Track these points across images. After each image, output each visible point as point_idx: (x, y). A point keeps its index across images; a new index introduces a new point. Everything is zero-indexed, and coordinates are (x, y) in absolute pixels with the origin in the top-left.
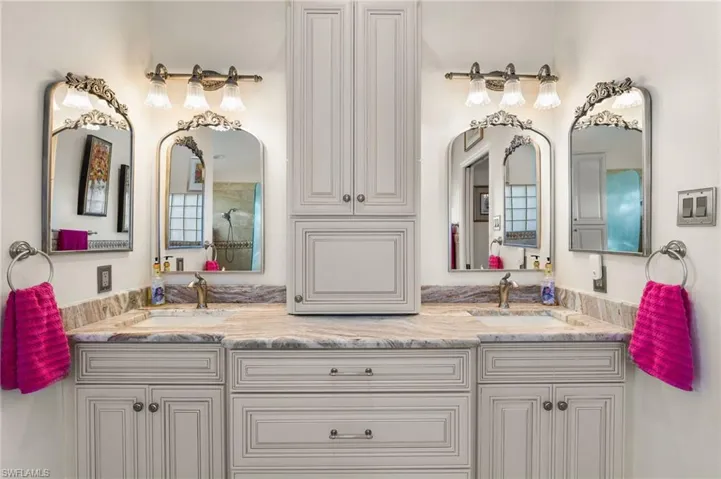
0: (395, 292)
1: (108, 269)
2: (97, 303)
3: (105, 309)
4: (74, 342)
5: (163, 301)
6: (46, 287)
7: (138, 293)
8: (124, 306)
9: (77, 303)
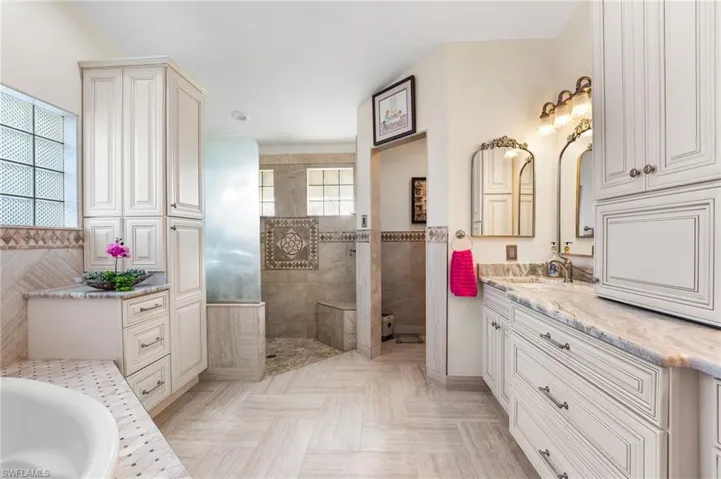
0: (695, 290)
1: (515, 247)
2: (503, 266)
3: (508, 270)
4: (482, 283)
5: (557, 274)
6: (468, 253)
7: (538, 266)
8: (525, 272)
9: (490, 263)
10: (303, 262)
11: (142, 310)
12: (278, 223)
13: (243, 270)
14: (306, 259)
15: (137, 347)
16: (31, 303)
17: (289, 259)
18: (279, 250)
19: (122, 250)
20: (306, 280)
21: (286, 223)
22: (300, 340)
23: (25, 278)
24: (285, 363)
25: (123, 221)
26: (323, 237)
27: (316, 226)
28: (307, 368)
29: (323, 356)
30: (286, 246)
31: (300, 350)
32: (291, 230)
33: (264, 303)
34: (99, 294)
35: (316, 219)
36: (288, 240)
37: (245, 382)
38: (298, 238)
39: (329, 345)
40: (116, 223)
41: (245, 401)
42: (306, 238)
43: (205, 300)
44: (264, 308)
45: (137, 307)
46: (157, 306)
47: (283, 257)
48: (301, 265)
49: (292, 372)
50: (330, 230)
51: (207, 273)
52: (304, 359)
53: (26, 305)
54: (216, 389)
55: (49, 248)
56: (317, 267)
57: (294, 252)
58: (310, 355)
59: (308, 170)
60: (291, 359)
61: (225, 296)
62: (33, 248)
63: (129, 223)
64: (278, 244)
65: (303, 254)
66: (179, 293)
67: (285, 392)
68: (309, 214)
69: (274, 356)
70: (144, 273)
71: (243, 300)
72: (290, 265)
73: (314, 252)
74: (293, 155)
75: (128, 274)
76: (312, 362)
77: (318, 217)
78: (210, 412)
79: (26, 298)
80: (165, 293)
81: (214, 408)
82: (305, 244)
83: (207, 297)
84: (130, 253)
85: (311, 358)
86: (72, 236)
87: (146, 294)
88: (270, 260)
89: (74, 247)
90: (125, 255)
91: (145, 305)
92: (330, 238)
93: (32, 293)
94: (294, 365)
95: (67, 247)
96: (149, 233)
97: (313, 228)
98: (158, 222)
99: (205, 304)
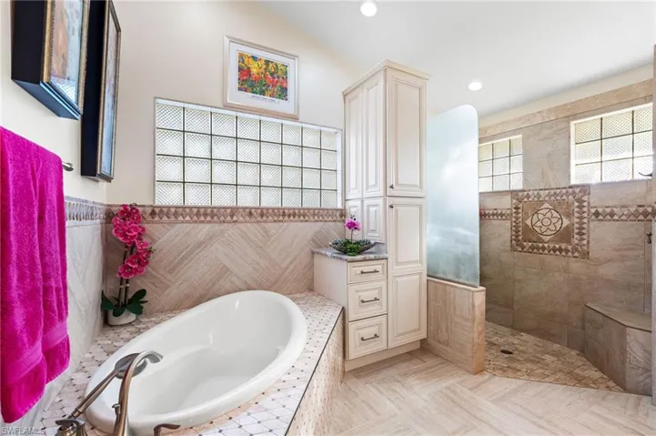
10: (563, 246)
11: (362, 273)
12: (528, 196)
13: (460, 248)
14: (569, 242)
15: (358, 301)
16: (316, 256)
17: (543, 242)
18: (529, 230)
19: (354, 224)
20: (566, 270)
21: (539, 196)
22: (556, 346)
23: (313, 240)
24: (519, 367)
25: (362, 201)
26: (597, 214)
27: (585, 198)
28: (543, 386)
29: (581, 381)
30: (539, 224)
31: (548, 358)
32: (546, 205)
33: (482, 288)
34: (339, 256)
35: (585, 189)
36: (541, 217)
37: (460, 368)
38: (555, 214)
39: (601, 370)
40: (359, 203)
41: (448, 388)
42: (569, 215)
43: (425, 273)
44: (484, 293)
45: (358, 270)
46: (375, 271)
47: (534, 239)
48: (560, 250)
49: (520, 382)
50: (610, 203)
51: (428, 248)
52: (547, 372)
53: (313, 257)
54: (430, 361)
55: (325, 221)
56: (585, 255)
57: (549, 233)
58: (560, 371)
59: (572, 123)
60: (529, 365)
61: (444, 273)
62: (317, 221)
63: (367, 202)
64: (528, 222)
65: (565, 235)
66: (398, 263)
67: (494, 402)
68: (573, 182)
69: (511, 353)
70: (369, 243)
71: (461, 280)
72: (543, 248)
73: (581, 234)
74: (550, 110)
75: (358, 243)
76: (557, 381)
77: (589, 186)
78: (412, 381)
79: (313, 253)
80: (382, 262)
81: (418, 379)
82: (566, 222)
83: (428, 270)
84: (360, 226)
85: (559, 375)
86: (338, 214)
87: (365, 260)
88: (517, 241)
89: (339, 221)
90: (356, 228)
91: (365, 269)
92: (612, 214)
93: (317, 250)
94: (530, 374)
95: (335, 221)
96: (376, 211)
97: (580, 201)
98: (380, 201)
99: (425, 278)
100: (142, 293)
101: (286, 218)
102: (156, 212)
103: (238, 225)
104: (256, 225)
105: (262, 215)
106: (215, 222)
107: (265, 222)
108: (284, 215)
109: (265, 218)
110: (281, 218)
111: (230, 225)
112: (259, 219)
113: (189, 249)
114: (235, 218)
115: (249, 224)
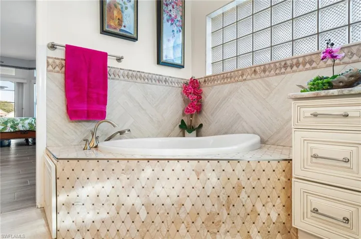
100: (201, 126)
101: (289, 69)
102: (207, 80)
103: (247, 82)
104: (260, 80)
105: (264, 71)
106: (233, 82)
107: (268, 76)
108: (285, 66)
109: (267, 73)
110: (283, 70)
111: (242, 83)
112: (262, 74)
113: (219, 102)
114: (244, 77)
115: (254, 80)
